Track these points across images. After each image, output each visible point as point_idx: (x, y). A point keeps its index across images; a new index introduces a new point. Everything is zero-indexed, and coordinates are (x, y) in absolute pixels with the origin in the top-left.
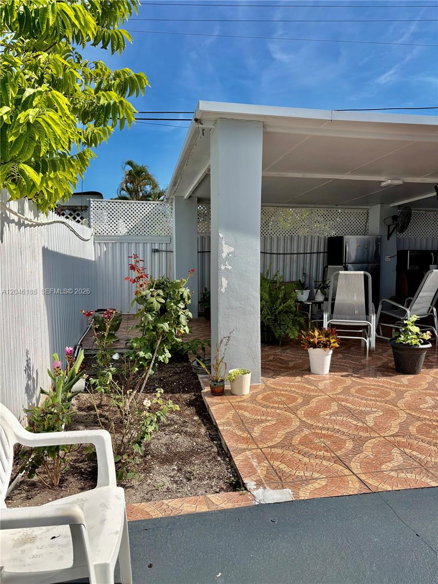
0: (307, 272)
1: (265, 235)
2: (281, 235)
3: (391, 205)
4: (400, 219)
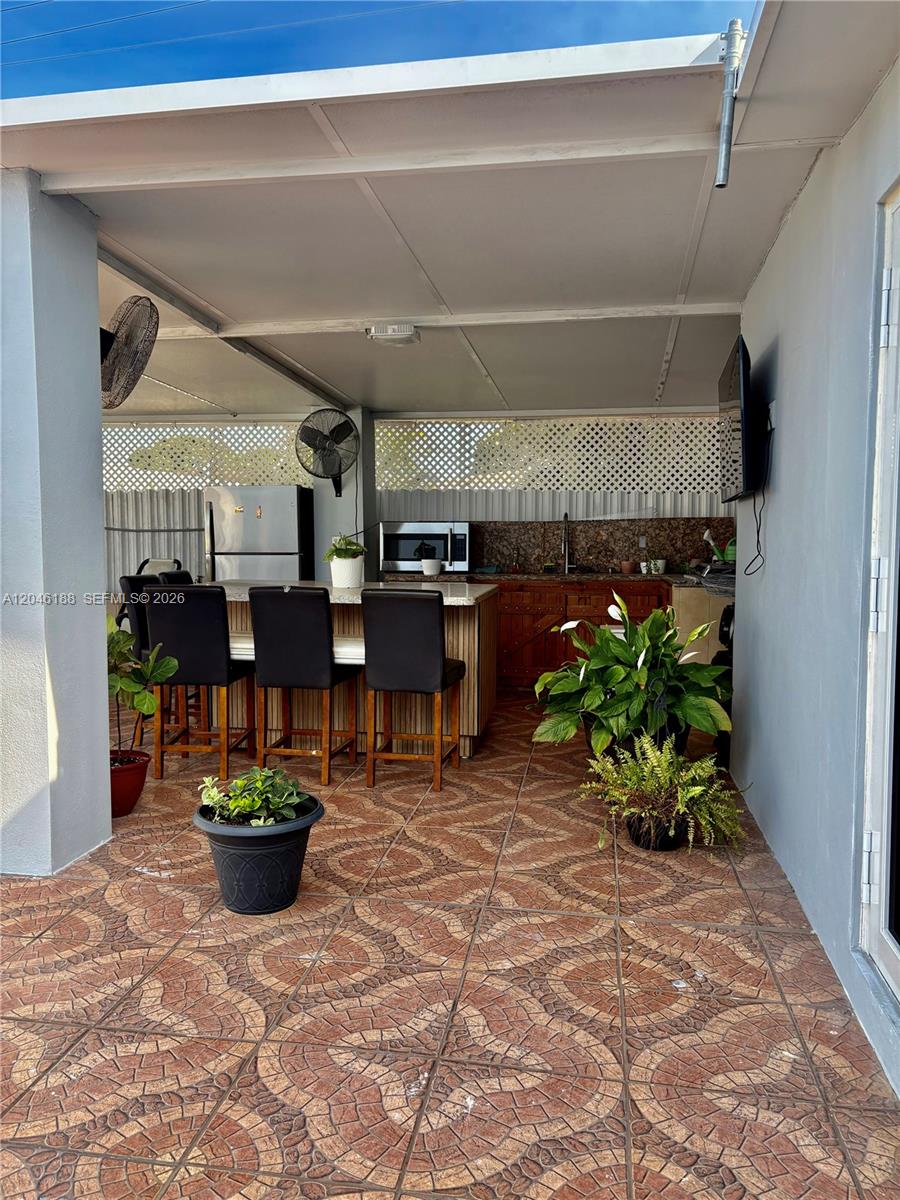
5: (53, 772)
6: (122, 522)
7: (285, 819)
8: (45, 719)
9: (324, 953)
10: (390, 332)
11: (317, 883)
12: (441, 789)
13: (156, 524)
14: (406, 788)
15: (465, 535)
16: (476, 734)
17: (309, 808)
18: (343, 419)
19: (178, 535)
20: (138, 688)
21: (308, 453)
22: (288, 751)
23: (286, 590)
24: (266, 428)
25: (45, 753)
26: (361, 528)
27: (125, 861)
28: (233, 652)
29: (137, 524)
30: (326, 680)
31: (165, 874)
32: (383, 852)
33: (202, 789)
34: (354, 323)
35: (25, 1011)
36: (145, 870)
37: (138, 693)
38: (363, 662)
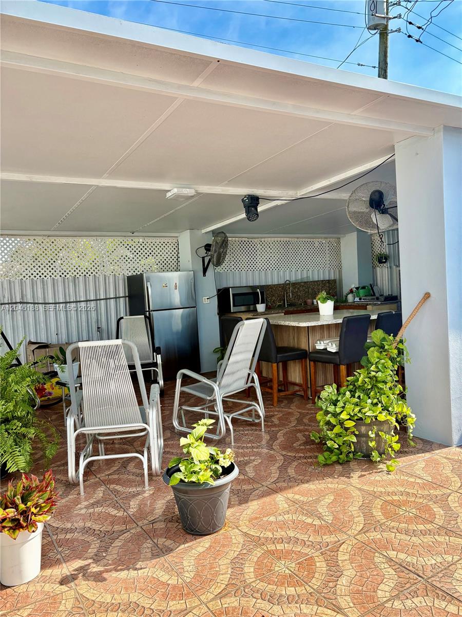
0: (104, 326)
1: (53, 276)
2: (58, 276)
3: (204, 231)
4: (213, 248)
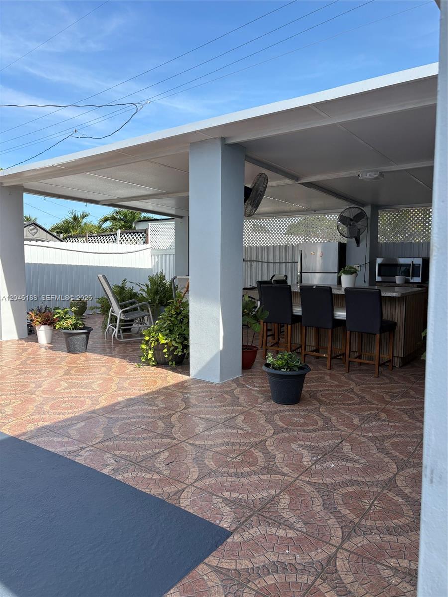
5: (221, 347)
6: (268, 259)
7: (294, 370)
8: (219, 327)
9: (302, 419)
10: (368, 175)
11: (310, 399)
12: (378, 377)
13: (281, 260)
14: (363, 374)
15: (420, 264)
16: (402, 356)
17: (304, 368)
18: (359, 211)
19: (290, 264)
20: (255, 322)
21: (342, 227)
22: (317, 354)
23: (314, 287)
24: (329, 216)
25: (218, 340)
26: (368, 261)
27: (244, 383)
28: (294, 311)
29: (274, 260)
30: (330, 325)
31: (255, 388)
32: (340, 394)
33: (268, 357)
34: (354, 172)
35: (202, 416)
36: (249, 386)
37: (254, 323)
38: (345, 319)
